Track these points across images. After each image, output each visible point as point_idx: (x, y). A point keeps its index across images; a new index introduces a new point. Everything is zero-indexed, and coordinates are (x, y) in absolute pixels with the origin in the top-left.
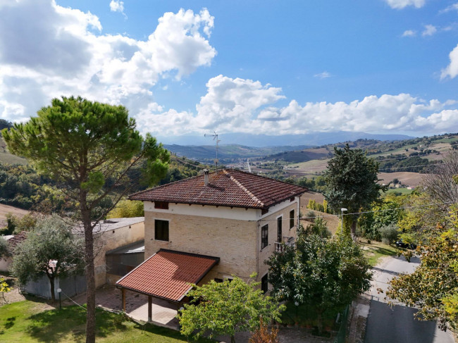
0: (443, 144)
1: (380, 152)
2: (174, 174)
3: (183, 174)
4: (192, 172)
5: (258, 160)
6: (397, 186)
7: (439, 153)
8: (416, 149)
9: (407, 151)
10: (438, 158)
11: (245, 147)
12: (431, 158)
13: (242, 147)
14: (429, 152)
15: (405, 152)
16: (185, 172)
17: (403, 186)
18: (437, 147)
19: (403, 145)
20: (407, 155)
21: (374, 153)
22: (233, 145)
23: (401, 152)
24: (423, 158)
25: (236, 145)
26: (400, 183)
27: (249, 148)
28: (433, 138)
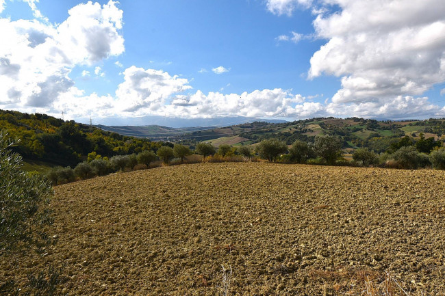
0: (314, 125)
7: (312, 131)
8: (296, 128)
10: (313, 135)
12: (309, 134)
14: (306, 130)
15: (290, 130)
18: (311, 127)
20: (292, 132)
22: (154, 126)
23: (287, 130)
24: (303, 134)
25: (157, 126)
27: (168, 128)
28: (307, 121)
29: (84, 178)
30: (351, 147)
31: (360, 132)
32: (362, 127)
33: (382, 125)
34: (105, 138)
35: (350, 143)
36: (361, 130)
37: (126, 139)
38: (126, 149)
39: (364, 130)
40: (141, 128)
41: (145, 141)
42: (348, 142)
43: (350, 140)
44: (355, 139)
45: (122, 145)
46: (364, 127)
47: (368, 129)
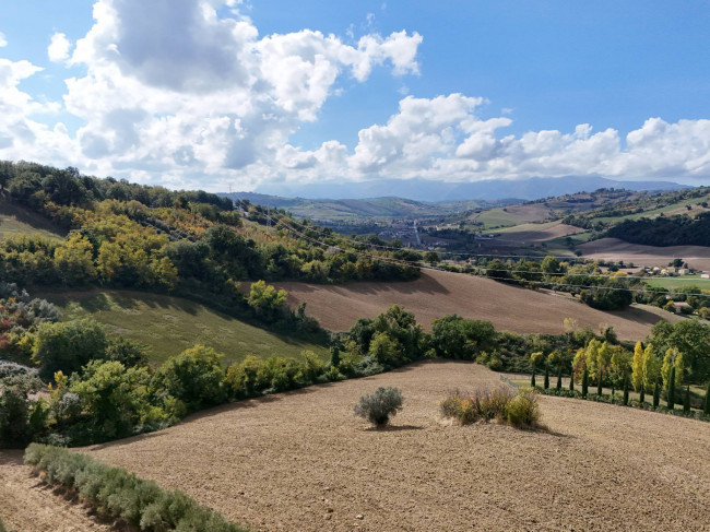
1: (640, 211)
2: (275, 257)
3: (294, 257)
4: (314, 250)
5: (430, 222)
6: (682, 271)
8: (705, 205)
9: (689, 208)
11: (411, 202)
13: (406, 201)
15: (686, 211)
16: (300, 251)
17: (692, 271)
19: (681, 198)
20: (692, 215)
21: (630, 213)
23: (679, 210)
25: (396, 199)
26: (686, 267)
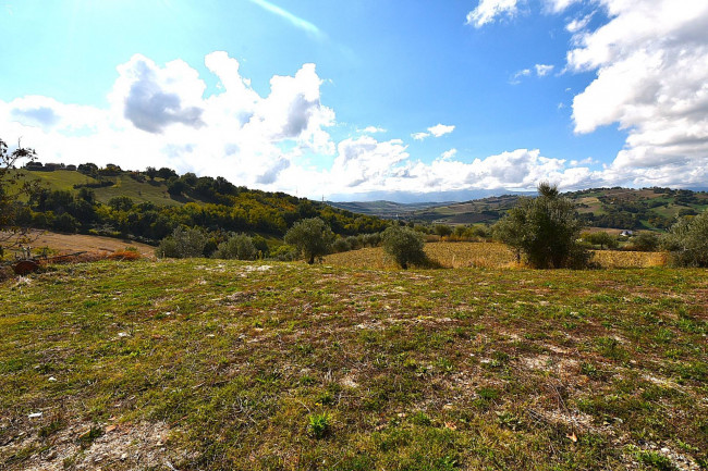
0: (589, 199)
7: (587, 206)
10: (587, 211)
12: (582, 211)
13: (391, 203)
14: (577, 206)
18: (584, 200)
28: (579, 193)
29: (340, 251)
30: (647, 228)
31: (663, 208)
32: (668, 201)
33: (701, 198)
34: (336, 215)
35: (646, 223)
36: (666, 204)
37: (356, 216)
38: (356, 226)
39: (670, 205)
40: (368, 204)
41: (375, 218)
42: (641, 221)
43: (646, 219)
44: (654, 217)
45: (352, 222)
46: (671, 201)
47: (676, 203)
